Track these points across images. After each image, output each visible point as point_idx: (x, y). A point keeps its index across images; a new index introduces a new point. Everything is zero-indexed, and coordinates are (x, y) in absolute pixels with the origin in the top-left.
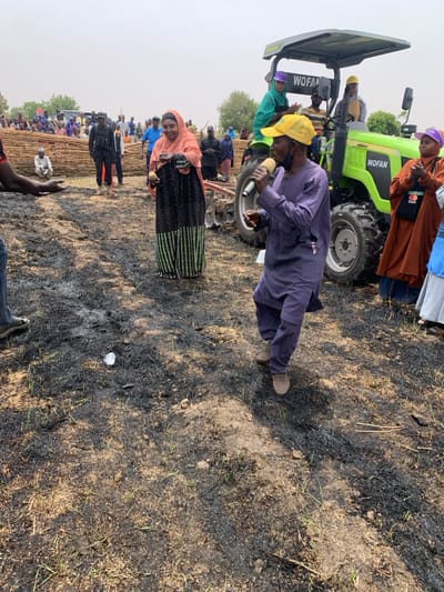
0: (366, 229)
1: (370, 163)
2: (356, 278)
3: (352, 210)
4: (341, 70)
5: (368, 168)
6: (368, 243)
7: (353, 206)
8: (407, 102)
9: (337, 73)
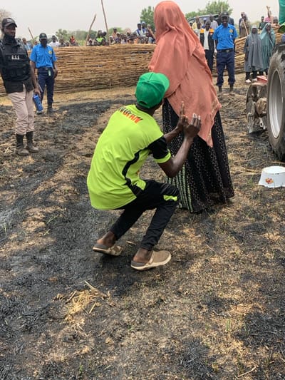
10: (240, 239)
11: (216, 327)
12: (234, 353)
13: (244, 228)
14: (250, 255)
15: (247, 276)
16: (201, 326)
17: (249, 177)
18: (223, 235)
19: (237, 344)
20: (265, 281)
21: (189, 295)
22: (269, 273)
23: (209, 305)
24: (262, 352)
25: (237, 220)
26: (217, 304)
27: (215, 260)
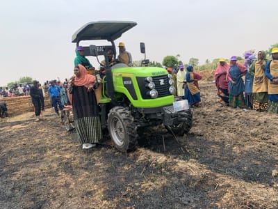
0: (124, 119)
1: (125, 82)
2: (127, 148)
3: (117, 110)
4: (115, 41)
5: (125, 86)
6: (127, 127)
7: (117, 108)
8: (143, 50)
9: (113, 43)
10: (86, 169)
11: (93, 201)
12: (105, 205)
13: (85, 165)
14: (93, 173)
15: (96, 181)
16: (86, 203)
17: (77, 147)
18: (78, 170)
19: (105, 202)
20: (103, 179)
21: (75, 196)
22: (104, 176)
23: (86, 195)
24: (115, 200)
25: (81, 163)
26: (89, 193)
27: (80, 180)
